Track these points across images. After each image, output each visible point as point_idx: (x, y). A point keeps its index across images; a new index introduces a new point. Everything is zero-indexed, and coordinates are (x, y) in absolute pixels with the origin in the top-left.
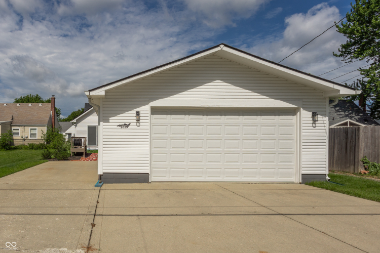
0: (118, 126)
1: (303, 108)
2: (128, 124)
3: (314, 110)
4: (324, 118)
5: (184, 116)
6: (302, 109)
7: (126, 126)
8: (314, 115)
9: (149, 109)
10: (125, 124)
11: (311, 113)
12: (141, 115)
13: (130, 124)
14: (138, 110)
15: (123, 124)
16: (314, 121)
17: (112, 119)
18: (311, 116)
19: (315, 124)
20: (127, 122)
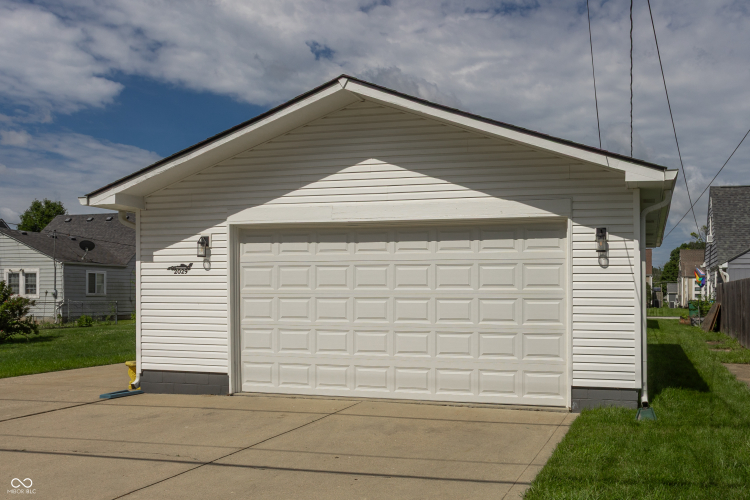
0: (169, 269)
1: (573, 219)
2: (187, 264)
3: (602, 223)
4: (630, 244)
5: (306, 244)
6: (569, 220)
7: (184, 268)
8: (601, 234)
9: (227, 230)
10: (182, 265)
11: (595, 231)
12: (212, 244)
13: (191, 265)
14: (206, 233)
15: (179, 264)
16: (603, 251)
17: (158, 254)
18: (594, 237)
19: (607, 258)
20: (186, 260)
